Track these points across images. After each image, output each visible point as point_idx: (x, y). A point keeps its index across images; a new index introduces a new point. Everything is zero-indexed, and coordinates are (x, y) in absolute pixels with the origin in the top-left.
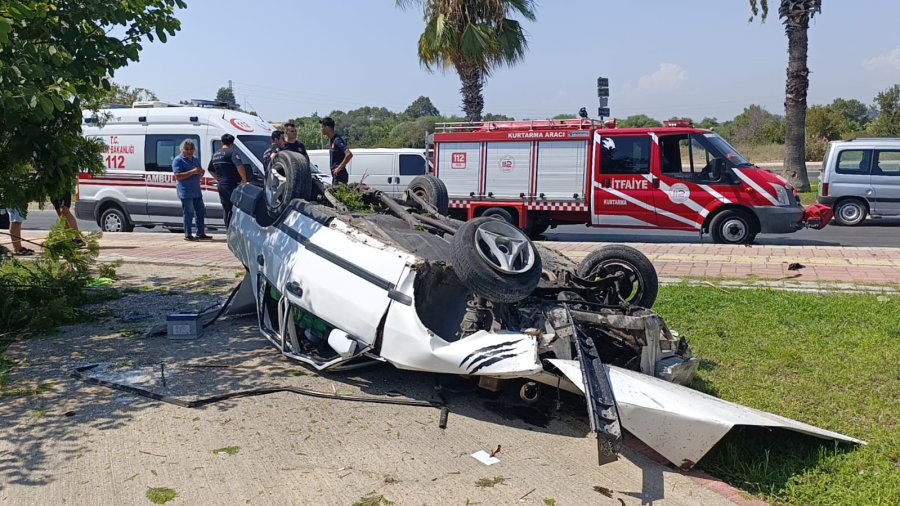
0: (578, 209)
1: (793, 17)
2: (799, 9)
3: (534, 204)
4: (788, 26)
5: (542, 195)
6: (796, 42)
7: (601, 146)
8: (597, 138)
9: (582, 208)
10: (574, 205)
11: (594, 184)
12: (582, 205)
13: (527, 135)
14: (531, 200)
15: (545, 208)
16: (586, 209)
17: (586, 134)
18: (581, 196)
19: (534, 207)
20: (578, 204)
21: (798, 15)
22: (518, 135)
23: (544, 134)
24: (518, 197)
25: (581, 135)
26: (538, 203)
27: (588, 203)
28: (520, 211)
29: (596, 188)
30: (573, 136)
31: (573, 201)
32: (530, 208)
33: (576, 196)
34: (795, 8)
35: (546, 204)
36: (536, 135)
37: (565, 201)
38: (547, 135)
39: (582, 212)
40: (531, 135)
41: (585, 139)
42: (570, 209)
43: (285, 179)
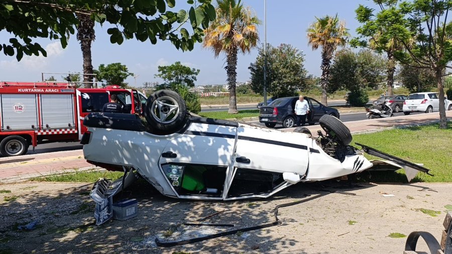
0: (71, 132)
1: (85, 41)
2: (88, 38)
3: (42, 131)
4: (82, 45)
5: (47, 126)
6: (86, 53)
7: (81, 98)
8: (78, 93)
9: (74, 131)
10: (68, 130)
11: (80, 118)
12: (74, 130)
13: (32, 90)
14: (39, 129)
15: (50, 133)
16: (76, 132)
17: (72, 91)
18: (72, 125)
19: (42, 133)
20: (71, 130)
21: (87, 40)
22: (26, 90)
23: (45, 90)
24: (31, 128)
25: (69, 91)
26: (45, 131)
27: (77, 129)
28: (33, 137)
29: (81, 120)
30: (64, 91)
31: (68, 128)
32: (39, 134)
33: (69, 125)
34: (86, 37)
35: (50, 131)
36: (39, 90)
37: (63, 128)
38: (47, 91)
39: (74, 133)
40: (35, 90)
41: (71, 94)
42: (66, 132)
43: (176, 106)
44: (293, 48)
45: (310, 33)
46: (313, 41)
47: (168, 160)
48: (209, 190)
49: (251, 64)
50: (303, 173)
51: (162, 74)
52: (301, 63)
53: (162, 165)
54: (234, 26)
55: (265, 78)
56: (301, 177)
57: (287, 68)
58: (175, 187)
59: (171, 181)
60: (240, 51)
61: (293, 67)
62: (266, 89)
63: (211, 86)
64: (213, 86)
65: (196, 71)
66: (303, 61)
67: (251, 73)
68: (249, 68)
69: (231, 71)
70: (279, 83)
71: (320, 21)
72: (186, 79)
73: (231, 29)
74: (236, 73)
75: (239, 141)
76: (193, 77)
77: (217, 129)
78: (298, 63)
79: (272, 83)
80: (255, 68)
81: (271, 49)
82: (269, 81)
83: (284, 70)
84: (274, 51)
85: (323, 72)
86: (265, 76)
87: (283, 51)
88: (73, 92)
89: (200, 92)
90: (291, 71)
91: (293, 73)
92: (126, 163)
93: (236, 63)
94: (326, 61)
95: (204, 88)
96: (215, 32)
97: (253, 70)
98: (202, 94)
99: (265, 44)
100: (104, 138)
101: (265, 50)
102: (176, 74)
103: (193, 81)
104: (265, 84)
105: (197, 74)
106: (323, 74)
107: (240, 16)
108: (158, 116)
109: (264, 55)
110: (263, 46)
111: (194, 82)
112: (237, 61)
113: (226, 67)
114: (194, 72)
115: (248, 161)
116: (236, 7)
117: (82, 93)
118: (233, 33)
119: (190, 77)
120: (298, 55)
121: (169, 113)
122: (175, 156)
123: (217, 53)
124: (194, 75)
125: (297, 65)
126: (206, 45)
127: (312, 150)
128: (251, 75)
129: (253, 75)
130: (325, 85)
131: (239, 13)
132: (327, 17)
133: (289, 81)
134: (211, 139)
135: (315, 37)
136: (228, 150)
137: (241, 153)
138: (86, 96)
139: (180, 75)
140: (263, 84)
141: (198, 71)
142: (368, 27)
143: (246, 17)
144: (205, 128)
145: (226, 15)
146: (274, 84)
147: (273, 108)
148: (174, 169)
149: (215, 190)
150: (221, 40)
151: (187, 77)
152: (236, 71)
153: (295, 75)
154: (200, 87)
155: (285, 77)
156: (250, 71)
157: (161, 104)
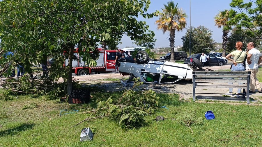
0: (103, 68)
7: (107, 54)
10: (102, 67)
11: (106, 62)
12: (104, 67)
14: (92, 66)
16: (105, 68)
18: (103, 65)
20: (103, 67)
27: (105, 66)
28: (89, 69)
29: (107, 63)
32: (92, 68)
33: (102, 65)
35: (96, 67)
37: (100, 66)
41: (103, 52)
42: (101, 68)
43: (145, 55)
44: (206, 28)
45: (216, 19)
46: (218, 23)
47: (143, 71)
48: (155, 81)
49: (183, 37)
50: (185, 76)
51: (136, 42)
52: (210, 36)
53: (141, 73)
54: (173, 18)
55: (190, 44)
56: (184, 77)
57: (202, 39)
58: (145, 79)
59: (144, 78)
60: (176, 30)
61: (206, 38)
62: (190, 50)
63: (164, 48)
64: (165, 48)
65: (154, 40)
66: (211, 35)
67: (183, 42)
68: (182, 39)
69: (172, 41)
70: (197, 46)
71: (221, 13)
72: (149, 45)
73: (172, 20)
74: (174, 42)
75: (164, 66)
76: (153, 44)
77: (157, 62)
78: (208, 36)
79: (193, 47)
80: (185, 39)
81: (193, 29)
82: (192, 45)
83: (201, 40)
84: (195, 30)
85: (224, 40)
86: (190, 43)
87: (200, 30)
88: (104, 52)
89: (157, 52)
90: (205, 40)
91: (205, 41)
92: (130, 72)
93: (174, 37)
94: (225, 34)
95: (159, 49)
96: (163, 22)
97: (184, 40)
98: (158, 53)
99: (190, 26)
100: (124, 65)
101: (190, 30)
102: (144, 42)
103: (152, 46)
104: (190, 47)
105: (155, 42)
106: (224, 41)
107: (177, 13)
108: (140, 58)
109: (189, 32)
110: (189, 27)
111: (154, 46)
112: (175, 35)
113: (169, 39)
114: (153, 41)
115: (167, 72)
116: (174, 8)
117: (107, 52)
118: (173, 21)
119: (151, 43)
120: (209, 32)
121: (143, 58)
122: (145, 70)
123: (165, 31)
124: (154, 42)
125: (208, 37)
126: (159, 28)
127: (188, 69)
128: (183, 43)
129: (184, 42)
130: (225, 47)
131: (176, 11)
132: (226, 10)
133: (203, 45)
134: (155, 65)
135: (218, 21)
136: (160, 68)
137: (165, 70)
138: (109, 53)
139: (146, 42)
140: (189, 47)
141: (156, 40)
142: (231, 21)
143: (179, 13)
144: (153, 62)
145: (169, 13)
146: (195, 47)
147: (190, 59)
148: (145, 74)
149: (157, 81)
150: (167, 26)
151: (150, 43)
152: (174, 40)
153: (207, 42)
154: (157, 49)
155: (201, 43)
156: (182, 40)
157: (141, 55)
